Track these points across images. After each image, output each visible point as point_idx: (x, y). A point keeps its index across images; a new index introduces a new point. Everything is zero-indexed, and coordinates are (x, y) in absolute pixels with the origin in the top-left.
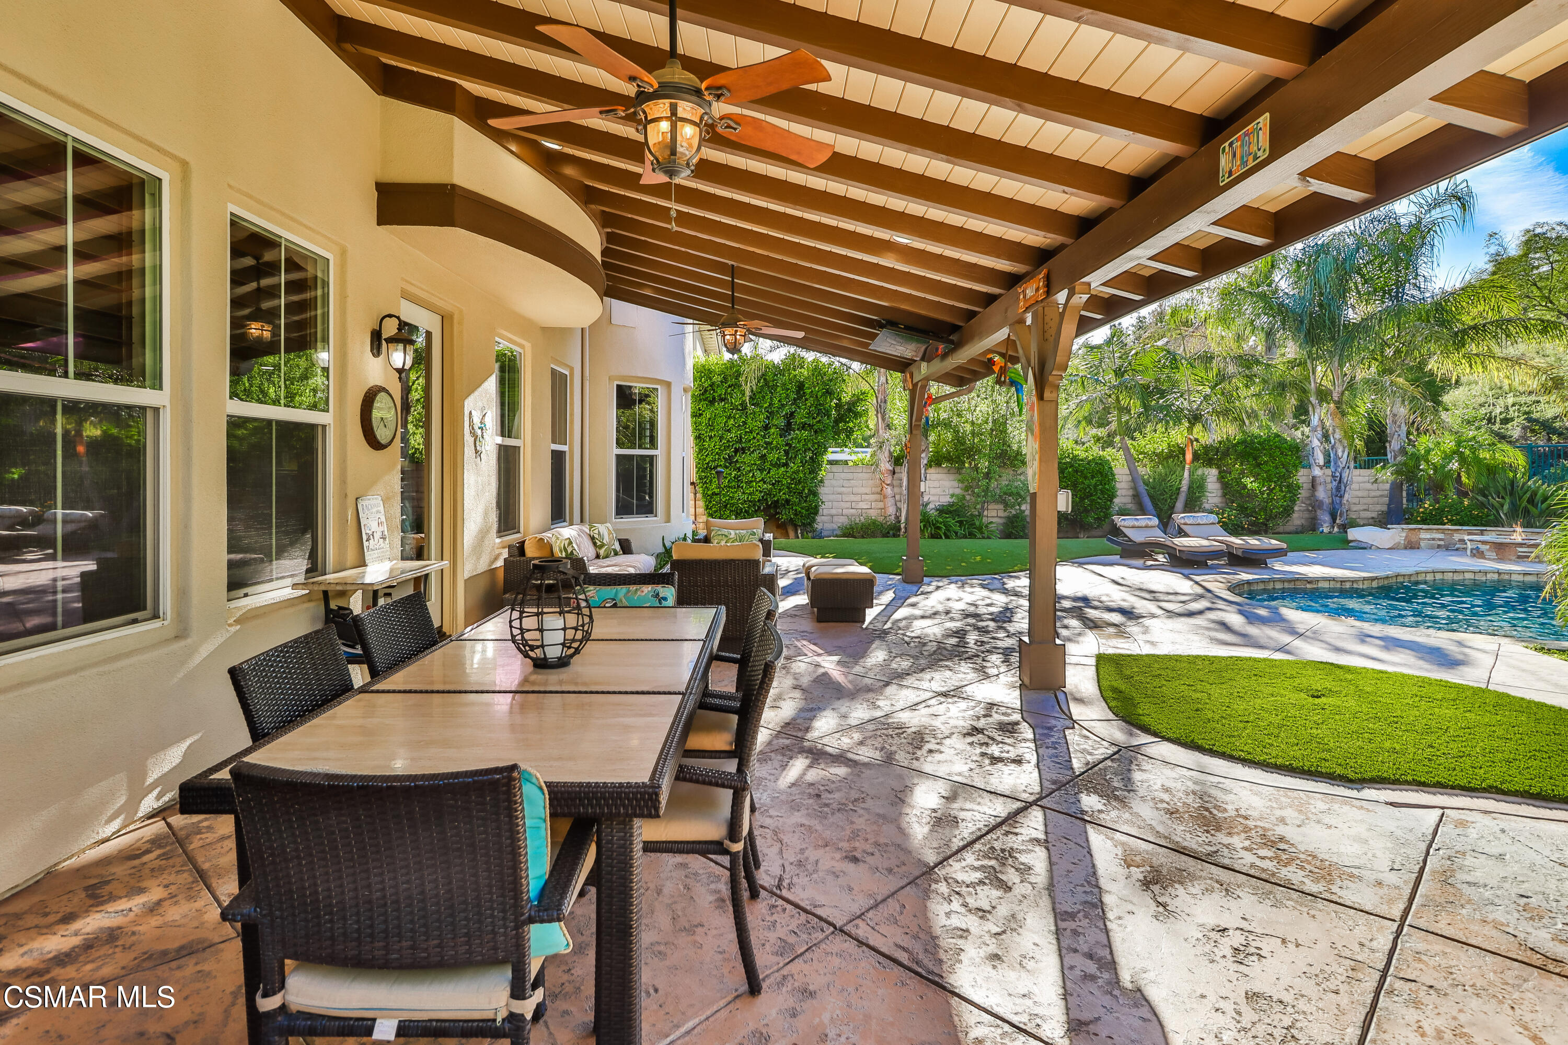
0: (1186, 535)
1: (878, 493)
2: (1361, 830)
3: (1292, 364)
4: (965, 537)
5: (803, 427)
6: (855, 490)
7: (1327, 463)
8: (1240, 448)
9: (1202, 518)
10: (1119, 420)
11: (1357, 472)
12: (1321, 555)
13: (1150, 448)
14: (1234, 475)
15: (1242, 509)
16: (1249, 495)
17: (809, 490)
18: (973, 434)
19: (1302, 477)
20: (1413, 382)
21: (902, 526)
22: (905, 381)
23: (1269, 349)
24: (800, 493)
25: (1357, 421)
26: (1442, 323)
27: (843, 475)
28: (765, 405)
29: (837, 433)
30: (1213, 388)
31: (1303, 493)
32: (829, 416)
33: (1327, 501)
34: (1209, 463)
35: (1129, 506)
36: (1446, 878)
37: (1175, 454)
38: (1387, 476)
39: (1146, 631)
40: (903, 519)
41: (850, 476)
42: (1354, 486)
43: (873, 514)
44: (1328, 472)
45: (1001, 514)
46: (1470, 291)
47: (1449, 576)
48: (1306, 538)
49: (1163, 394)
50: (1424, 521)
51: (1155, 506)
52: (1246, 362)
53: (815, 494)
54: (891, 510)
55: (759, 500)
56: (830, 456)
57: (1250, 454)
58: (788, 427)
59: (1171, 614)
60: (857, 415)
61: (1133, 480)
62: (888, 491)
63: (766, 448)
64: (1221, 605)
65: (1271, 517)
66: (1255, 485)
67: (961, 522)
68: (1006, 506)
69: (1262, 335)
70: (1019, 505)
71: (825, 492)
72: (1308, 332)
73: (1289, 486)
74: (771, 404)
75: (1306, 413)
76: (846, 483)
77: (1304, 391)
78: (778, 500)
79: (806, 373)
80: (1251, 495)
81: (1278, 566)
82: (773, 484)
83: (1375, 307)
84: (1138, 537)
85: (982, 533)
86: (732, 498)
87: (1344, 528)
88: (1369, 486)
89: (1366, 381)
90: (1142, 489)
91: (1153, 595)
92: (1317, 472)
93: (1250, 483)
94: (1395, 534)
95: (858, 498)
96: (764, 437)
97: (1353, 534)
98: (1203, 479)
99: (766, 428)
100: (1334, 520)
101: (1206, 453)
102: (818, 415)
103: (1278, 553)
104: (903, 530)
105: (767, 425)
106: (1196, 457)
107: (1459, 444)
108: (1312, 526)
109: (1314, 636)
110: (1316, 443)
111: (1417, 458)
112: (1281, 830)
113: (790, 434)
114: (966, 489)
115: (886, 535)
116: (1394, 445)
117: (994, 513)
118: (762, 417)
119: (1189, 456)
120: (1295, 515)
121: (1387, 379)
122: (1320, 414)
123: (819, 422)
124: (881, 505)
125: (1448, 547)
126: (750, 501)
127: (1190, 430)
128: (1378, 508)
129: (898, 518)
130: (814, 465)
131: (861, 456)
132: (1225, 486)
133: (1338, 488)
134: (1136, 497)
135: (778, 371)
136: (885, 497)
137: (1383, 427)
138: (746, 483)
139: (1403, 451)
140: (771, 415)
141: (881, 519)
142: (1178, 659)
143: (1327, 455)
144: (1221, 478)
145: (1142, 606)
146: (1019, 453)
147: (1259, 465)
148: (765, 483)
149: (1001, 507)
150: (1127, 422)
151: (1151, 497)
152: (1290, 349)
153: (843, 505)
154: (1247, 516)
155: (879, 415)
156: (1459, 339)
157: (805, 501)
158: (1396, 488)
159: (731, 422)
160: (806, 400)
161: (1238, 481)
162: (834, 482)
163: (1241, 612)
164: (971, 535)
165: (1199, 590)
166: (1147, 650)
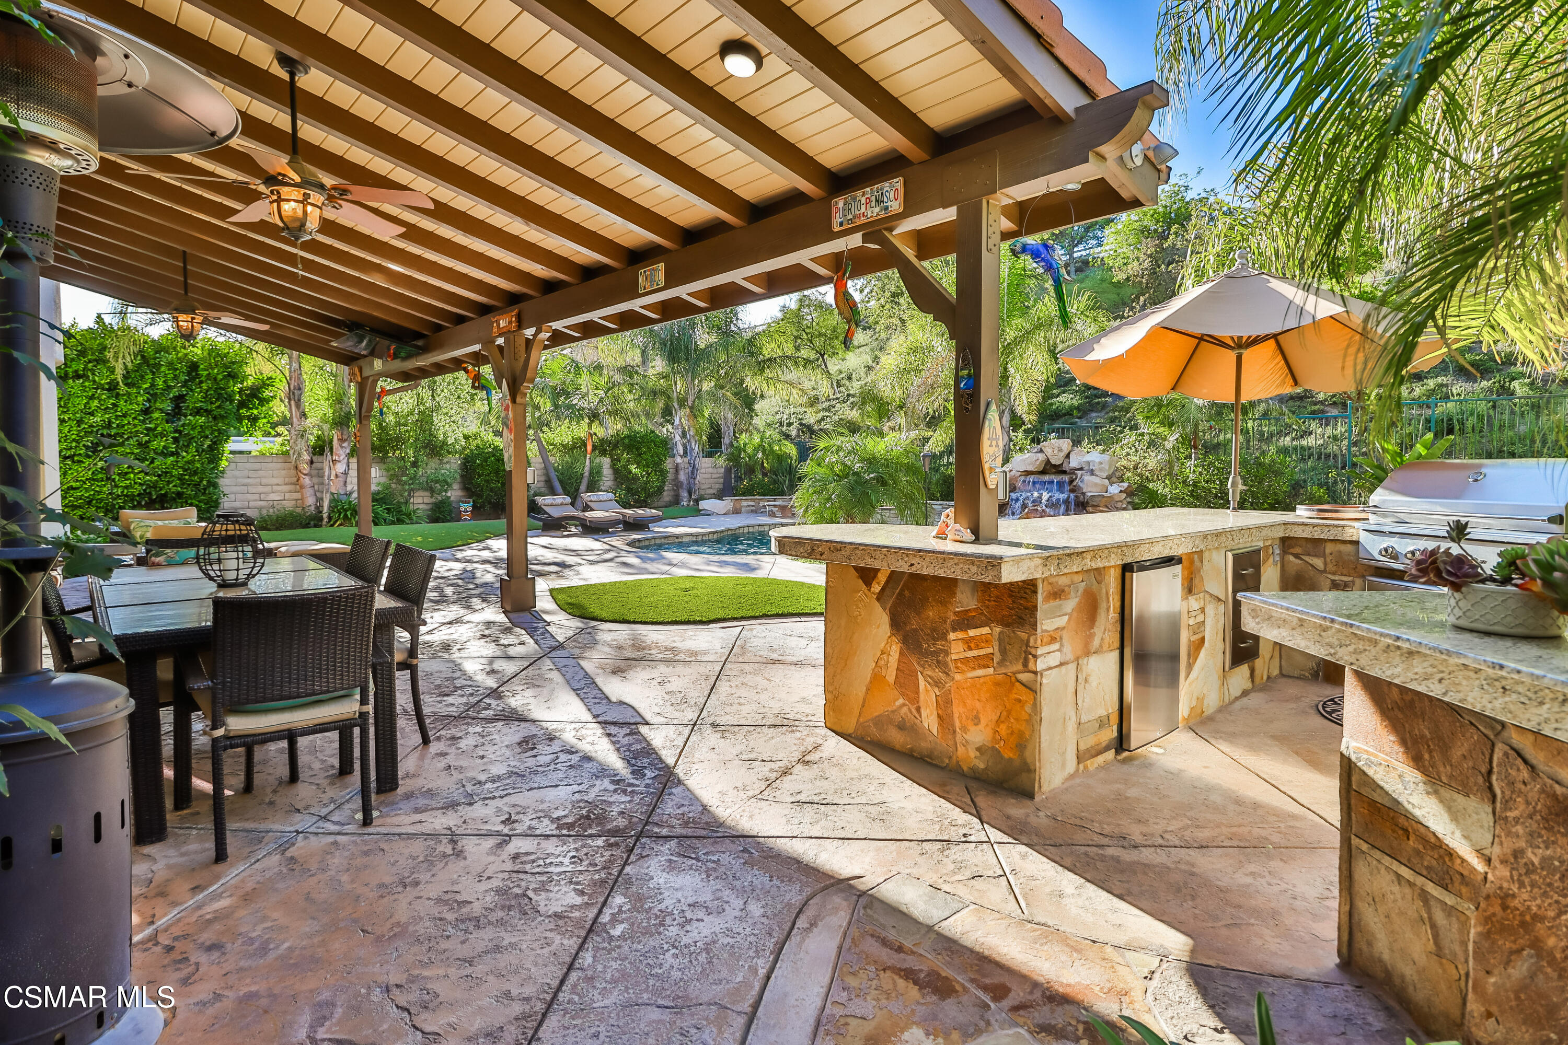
0: (592, 510)
1: (292, 484)
2: (710, 639)
3: (661, 376)
4: (393, 523)
5: (198, 412)
6: (264, 481)
7: (685, 452)
8: (626, 441)
9: (603, 496)
10: (533, 416)
11: (704, 460)
12: (682, 521)
13: (558, 440)
14: (623, 462)
15: (629, 490)
16: (633, 479)
17: (209, 482)
18: (398, 424)
19: (668, 464)
20: (735, 394)
21: (325, 516)
22: (352, 374)
23: (644, 363)
24: (197, 485)
25: (703, 422)
26: (751, 354)
27: (248, 465)
28: (145, 386)
29: (240, 419)
30: (606, 392)
31: (670, 477)
32: (232, 401)
33: (685, 482)
34: (603, 453)
35: (543, 490)
36: (743, 647)
37: (578, 445)
38: (721, 461)
39: (578, 573)
40: (325, 509)
41: (257, 466)
42: (703, 470)
43: (289, 505)
44: (686, 460)
45: (427, 500)
46: (768, 332)
47: (756, 529)
48: (673, 510)
49: (568, 395)
50: (743, 494)
51: (564, 488)
52: (628, 371)
53: (215, 485)
54: (310, 501)
55: (139, 495)
56: (233, 445)
57: (634, 446)
58: (176, 413)
59: (592, 562)
60: (263, 401)
61: (545, 468)
62: (307, 481)
63: (146, 435)
64: (624, 554)
65: (649, 495)
66: (638, 471)
67: (388, 509)
68: (432, 491)
69: (638, 351)
70: (446, 491)
71: (225, 483)
72: (670, 353)
73: (661, 471)
74: (153, 385)
75: (671, 414)
76: (252, 474)
77: (669, 397)
78: (165, 495)
79: (199, 352)
80: (635, 478)
81: (656, 528)
82: (159, 476)
83: (713, 339)
84: (555, 513)
85: (411, 519)
86: (99, 493)
87: (697, 501)
88: (711, 470)
89: (708, 392)
90: (553, 475)
91: (576, 553)
92: (679, 460)
93: (633, 468)
94: (726, 504)
95: (268, 489)
96: (143, 422)
97: (703, 504)
98: (600, 466)
99: (146, 411)
100: (690, 495)
101: (602, 445)
102: (217, 400)
103: (657, 519)
104: (326, 520)
105: (147, 409)
106: (594, 448)
107: (762, 440)
108: (676, 501)
109: (683, 565)
110: (678, 438)
111: (739, 450)
112: (673, 645)
113: (179, 419)
114: (391, 478)
115: (307, 526)
116: (726, 440)
117: (420, 500)
118: (140, 399)
119: (589, 448)
120: (665, 494)
121: (721, 392)
122: (681, 417)
123: (218, 407)
124: (298, 496)
125: (756, 511)
126: (126, 496)
127: (590, 425)
128: (717, 486)
129: (319, 509)
130: (213, 453)
131: (269, 445)
132: (616, 472)
133: (693, 472)
134: (548, 482)
135: (159, 347)
136: (302, 487)
137: (718, 426)
138: (119, 474)
139: (731, 444)
140: (153, 396)
141: (299, 510)
142: (604, 585)
143: (685, 448)
144: (613, 466)
145: (570, 560)
146: (444, 443)
147: (640, 455)
148: (146, 474)
149: (428, 494)
150: (539, 418)
151: (561, 482)
152: (659, 365)
153: (249, 497)
154: (633, 495)
155: (293, 403)
156: (762, 366)
157: (204, 494)
158: (728, 470)
159: (96, 403)
160: (201, 382)
161: (625, 467)
162: (237, 473)
163: (638, 557)
164: (400, 521)
165: (608, 547)
166: (582, 583)
